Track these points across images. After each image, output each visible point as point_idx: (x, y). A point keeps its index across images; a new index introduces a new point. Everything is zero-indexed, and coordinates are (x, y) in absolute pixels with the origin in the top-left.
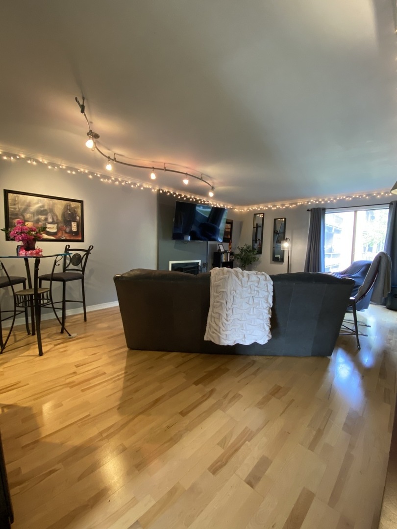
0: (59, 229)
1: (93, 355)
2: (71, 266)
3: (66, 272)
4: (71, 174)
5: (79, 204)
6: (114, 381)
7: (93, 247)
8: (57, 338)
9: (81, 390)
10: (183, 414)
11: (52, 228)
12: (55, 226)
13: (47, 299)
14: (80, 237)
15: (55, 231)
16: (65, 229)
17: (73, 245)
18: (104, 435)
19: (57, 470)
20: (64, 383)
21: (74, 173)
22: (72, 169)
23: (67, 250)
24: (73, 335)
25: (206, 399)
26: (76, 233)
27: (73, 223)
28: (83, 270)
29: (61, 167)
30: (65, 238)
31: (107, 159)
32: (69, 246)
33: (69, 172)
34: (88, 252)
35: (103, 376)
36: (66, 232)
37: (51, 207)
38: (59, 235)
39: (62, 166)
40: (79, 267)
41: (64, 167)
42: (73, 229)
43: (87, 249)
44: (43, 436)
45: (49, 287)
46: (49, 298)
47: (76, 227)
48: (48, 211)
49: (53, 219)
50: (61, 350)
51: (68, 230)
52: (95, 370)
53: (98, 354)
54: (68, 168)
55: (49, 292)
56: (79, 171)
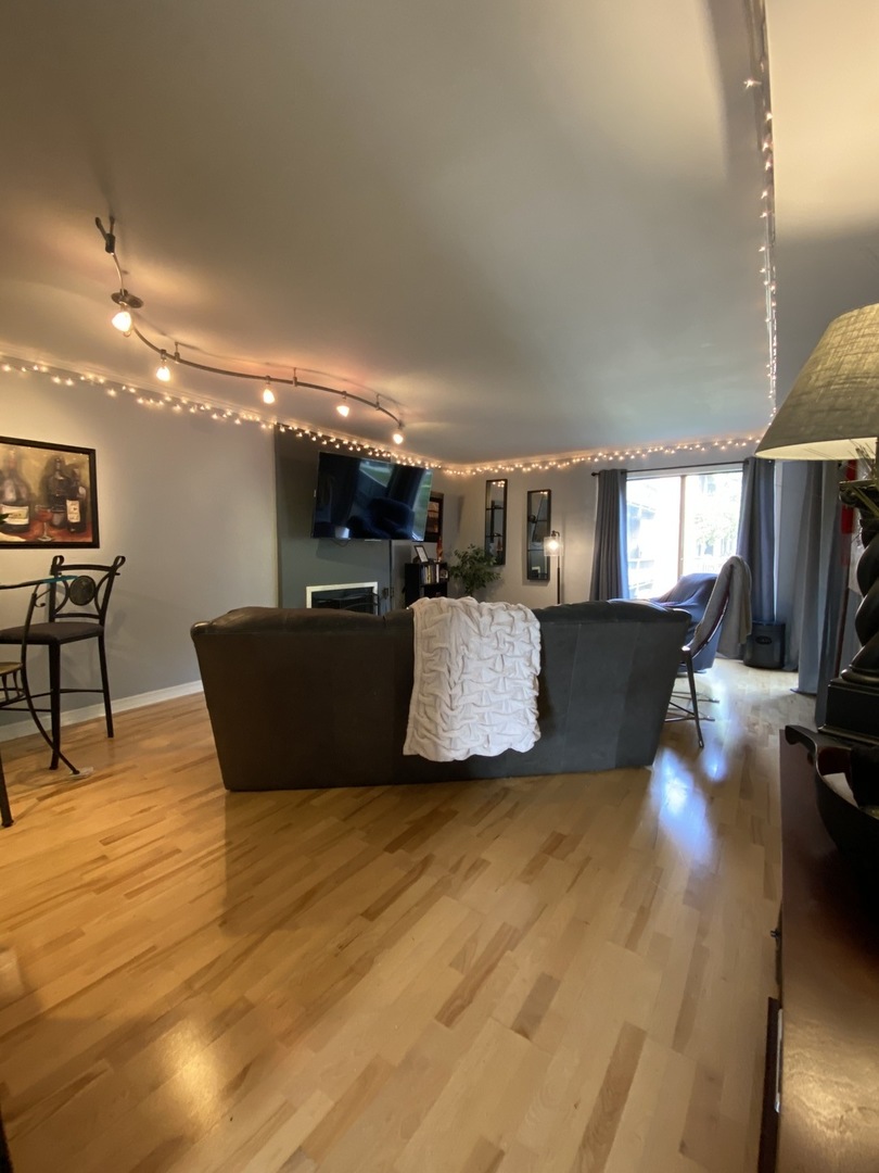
0: (32, 517)
1: (141, 812)
2: (70, 607)
3: (57, 620)
4: (63, 387)
5: (86, 458)
6: (203, 866)
7: (123, 558)
8: (43, 782)
9: (126, 895)
10: (371, 914)
11: (16, 516)
12: (24, 510)
13: (16, 689)
14: (88, 536)
15: (24, 521)
16: (49, 517)
17: (72, 556)
18: (197, 986)
19: (97, 1076)
20: (78, 884)
21: (69, 383)
22: (64, 374)
23: (57, 567)
24: (83, 771)
25: (415, 880)
26: (79, 528)
27: (69, 503)
28: (102, 615)
29: (36, 368)
30: (49, 539)
31: (159, 354)
32: (62, 558)
33: (57, 380)
34: (112, 572)
35: (177, 856)
36: (52, 525)
37: (12, 465)
38: (36, 531)
39: (39, 365)
40: (92, 608)
41: (44, 369)
42: (69, 516)
43: (110, 564)
45: (19, 660)
46: (20, 686)
47: (77, 511)
48: (6, 474)
49: (18, 493)
50: (58, 809)
51: (57, 519)
52: (149, 848)
53: (152, 810)
54: (54, 371)
55: (19, 673)
56: (82, 378)
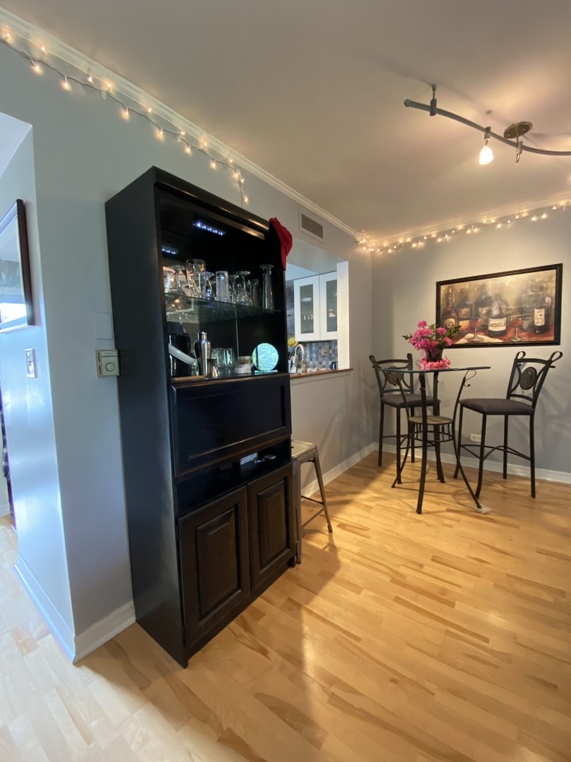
0: (509, 325)
1: (476, 559)
2: (519, 391)
3: (511, 398)
4: (540, 222)
5: (553, 273)
7: (561, 354)
8: (462, 502)
9: (397, 597)
11: (497, 325)
12: (503, 321)
15: (503, 328)
16: (520, 323)
17: (531, 352)
20: (393, 568)
21: (544, 216)
22: (537, 212)
23: (518, 362)
24: (484, 509)
26: (543, 330)
27: (536, 311)
28: (534, 400)
29: (517, 217)
30: (519, 339)
32: (524, 353)
33: (534, 219)
34: (548, 364)
35: (444, 607)
36: (522, 329)
37: (497, 291)
38: (510, 334)
39: (521, 214)
40: (529, 392)
41: (524, 215)
42: (536, 321)
43: (547, 359)
44: (309, 607)
47: (543, 317)
48: (493, 298)
49: (500, 309)
50: (447, 522)
51: (526, 324)
54: (532, 213)
56: (554, 208)
